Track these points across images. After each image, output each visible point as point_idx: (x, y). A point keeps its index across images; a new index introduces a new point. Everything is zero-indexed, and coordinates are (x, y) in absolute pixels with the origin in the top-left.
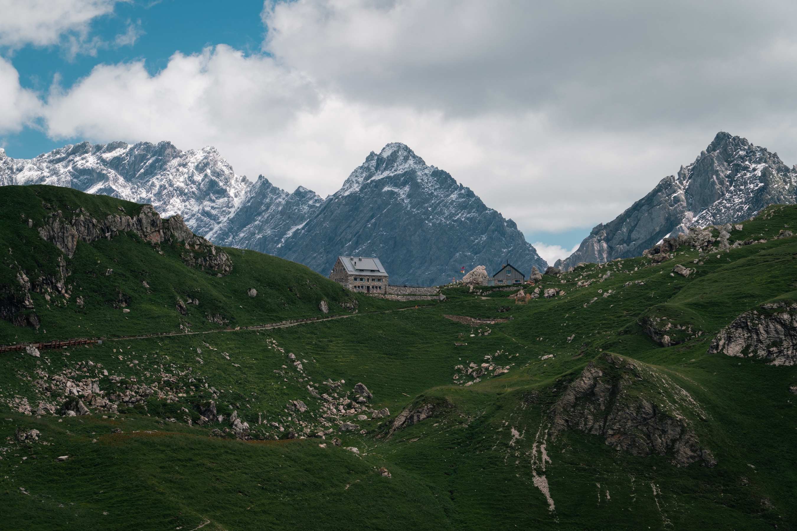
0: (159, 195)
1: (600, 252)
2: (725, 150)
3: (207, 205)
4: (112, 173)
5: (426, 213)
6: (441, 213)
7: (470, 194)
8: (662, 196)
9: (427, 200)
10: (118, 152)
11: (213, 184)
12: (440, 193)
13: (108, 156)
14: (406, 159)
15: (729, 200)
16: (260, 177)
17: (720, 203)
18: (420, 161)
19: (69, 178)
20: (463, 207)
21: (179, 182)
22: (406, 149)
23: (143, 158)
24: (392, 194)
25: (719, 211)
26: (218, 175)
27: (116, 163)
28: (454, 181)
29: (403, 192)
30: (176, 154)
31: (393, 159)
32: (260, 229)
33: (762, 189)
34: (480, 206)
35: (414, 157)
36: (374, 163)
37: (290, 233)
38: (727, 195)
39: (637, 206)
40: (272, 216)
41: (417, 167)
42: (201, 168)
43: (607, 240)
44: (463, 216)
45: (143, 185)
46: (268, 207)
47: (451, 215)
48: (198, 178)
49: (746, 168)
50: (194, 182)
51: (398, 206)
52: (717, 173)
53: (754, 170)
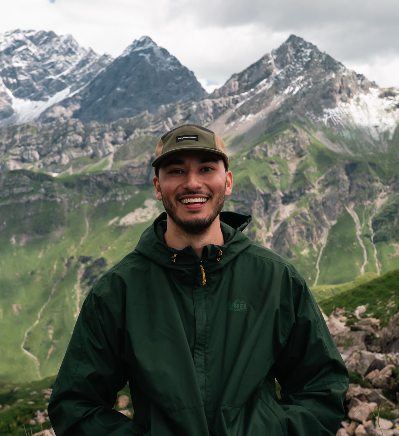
0: (48, 53)
1: (235, 86)
2: (293, 43)
3: (67, 58)
4: (29, 42)
5: (157, 66)
6: (163, 66)
7: (175, 59)
8: (264, 62)
9: (157, 60)
10: (32, 34)
11: (70, 50)
12: (163, 58)
13: (28, 35)
14: (149, 42)
15: (294, 65)
16: (90, 48)
17: (290, 67)
18: (155, 44)
19: (12, 43)
20: (172, 64)
21: (57, 48)
22: (150, 38)
23: (41, 36)
24: (143, 57)
25: (289, 70)
26: (73, 45)
27: (31, 38)
28: (169, 53)
29: (147, 57)
30: (55, 36)
31: (144, 42)
32: (89, 69)
33: (310, 61)
34: (179, 64)
35: (153, 42)
36: (136, 43)
37: (100, 71)
38: (293, 63)
39: (252, 66)
40: (93, 64)
41: (154, 46)
42: (66, 42)
43: (238, 80)
44: (172, 68)
45: (42, 48)
46: (92, 60)
47: (167, 67)
48: (64, 46)
49: (302, 51)
50: (63, 48)
51: (145, 62)
52: (289, 52)
53: (306, 52)
